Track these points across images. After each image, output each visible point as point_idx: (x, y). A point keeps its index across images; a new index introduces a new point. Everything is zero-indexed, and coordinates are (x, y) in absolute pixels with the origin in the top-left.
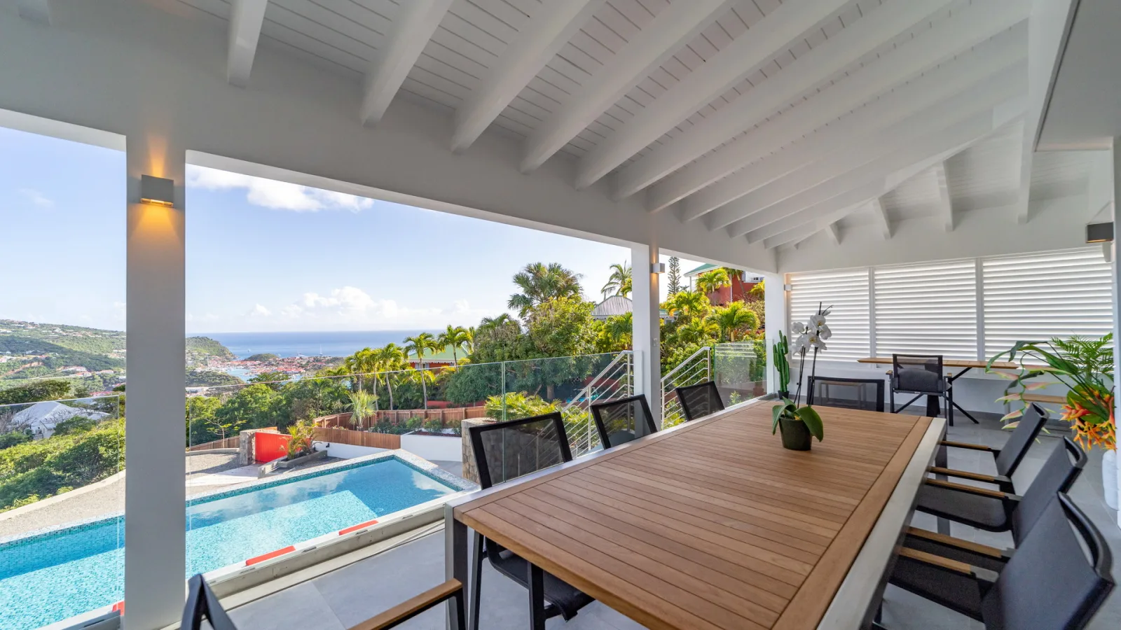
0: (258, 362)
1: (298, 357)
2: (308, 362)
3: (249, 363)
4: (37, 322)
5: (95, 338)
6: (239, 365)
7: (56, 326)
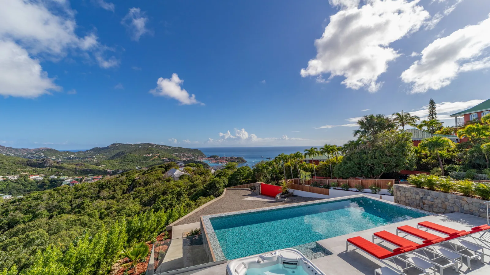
0: (213, 158)
1: (225, 157)
2: (229, 159)
3: (210, 159)
4: (156, 144)
5: (169, 149)
6: (207, 159)
7: (161, 145)
